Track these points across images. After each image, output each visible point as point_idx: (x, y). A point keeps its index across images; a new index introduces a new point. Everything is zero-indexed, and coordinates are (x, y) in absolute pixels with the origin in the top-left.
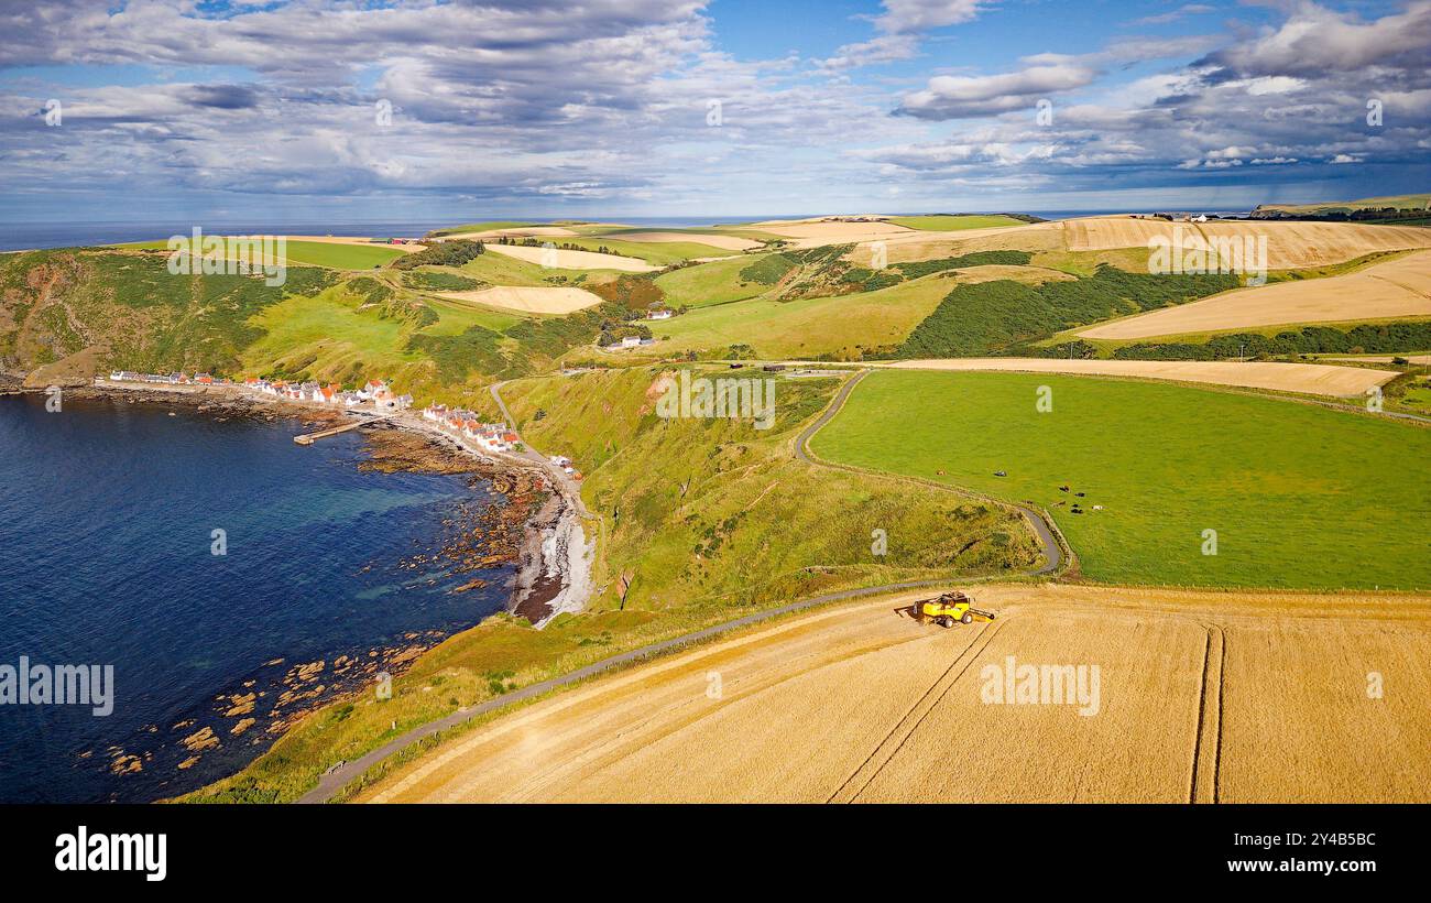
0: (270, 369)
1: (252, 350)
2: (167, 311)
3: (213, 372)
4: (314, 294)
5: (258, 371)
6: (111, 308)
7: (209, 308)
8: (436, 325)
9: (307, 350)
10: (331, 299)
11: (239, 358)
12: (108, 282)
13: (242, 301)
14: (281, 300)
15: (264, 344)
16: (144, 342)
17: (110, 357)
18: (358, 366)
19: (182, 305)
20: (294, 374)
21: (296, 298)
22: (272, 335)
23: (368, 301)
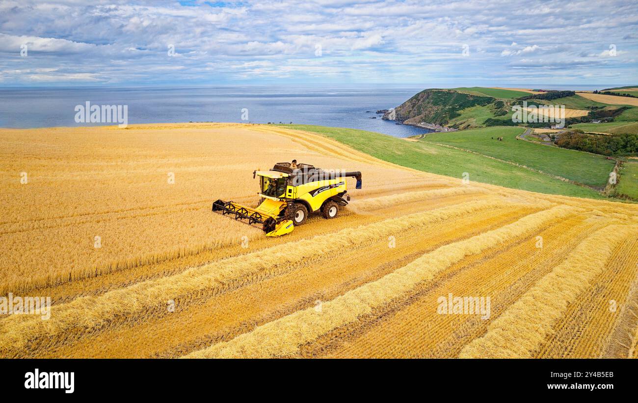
0: (452, 125)
1: (454, 119)
2: (441, 107)
3: (441, 125)
4: (485, 105)
5: (449, 125)
6: (430, 105)
7: (450, 107)
8: (503, 116)
9: (463, 121)
10: (488, 107)
11: (449, 121)
12: (432, 98)
13: (460, 106)
14: (472, 106)
15: (459, 118)
16: (432, 115)
17: (424, 118)
18: (469, 125)
19: (445, 106)
20: (455, 127)
21: (478, 106)
22: (462, 116)
23: (495, 109)
